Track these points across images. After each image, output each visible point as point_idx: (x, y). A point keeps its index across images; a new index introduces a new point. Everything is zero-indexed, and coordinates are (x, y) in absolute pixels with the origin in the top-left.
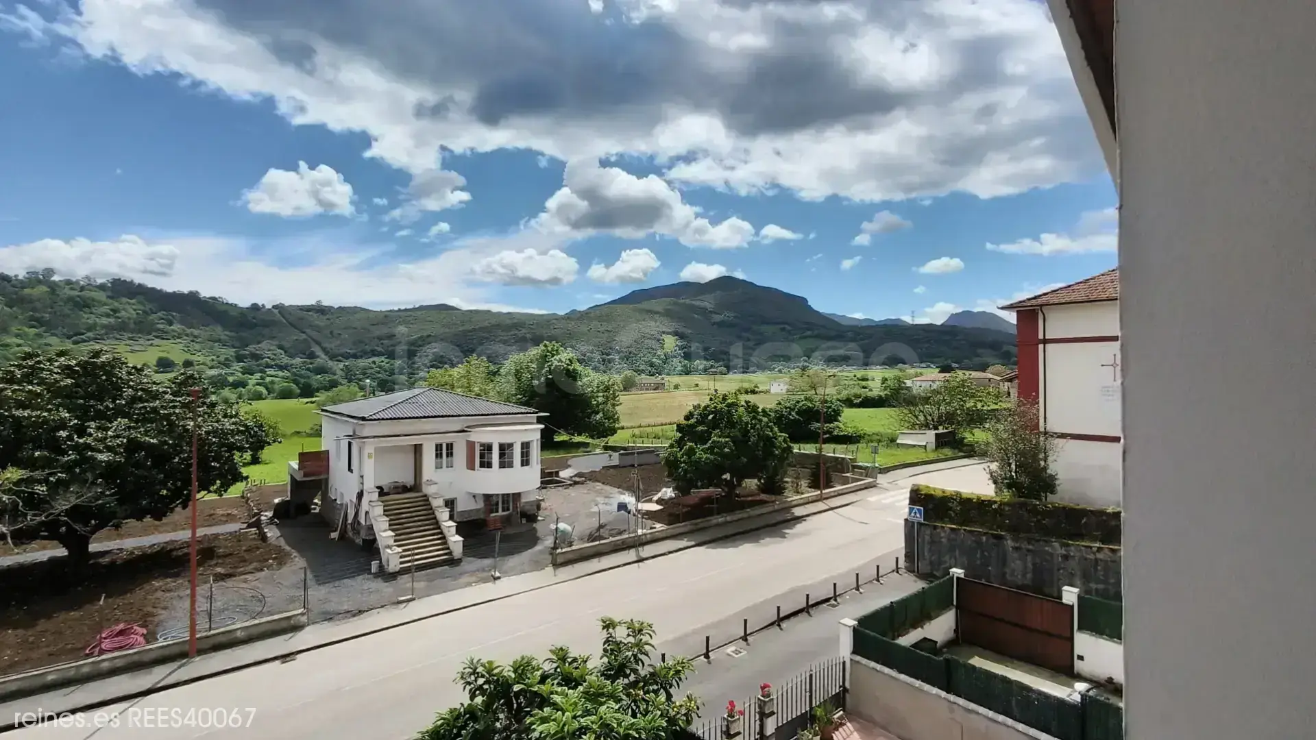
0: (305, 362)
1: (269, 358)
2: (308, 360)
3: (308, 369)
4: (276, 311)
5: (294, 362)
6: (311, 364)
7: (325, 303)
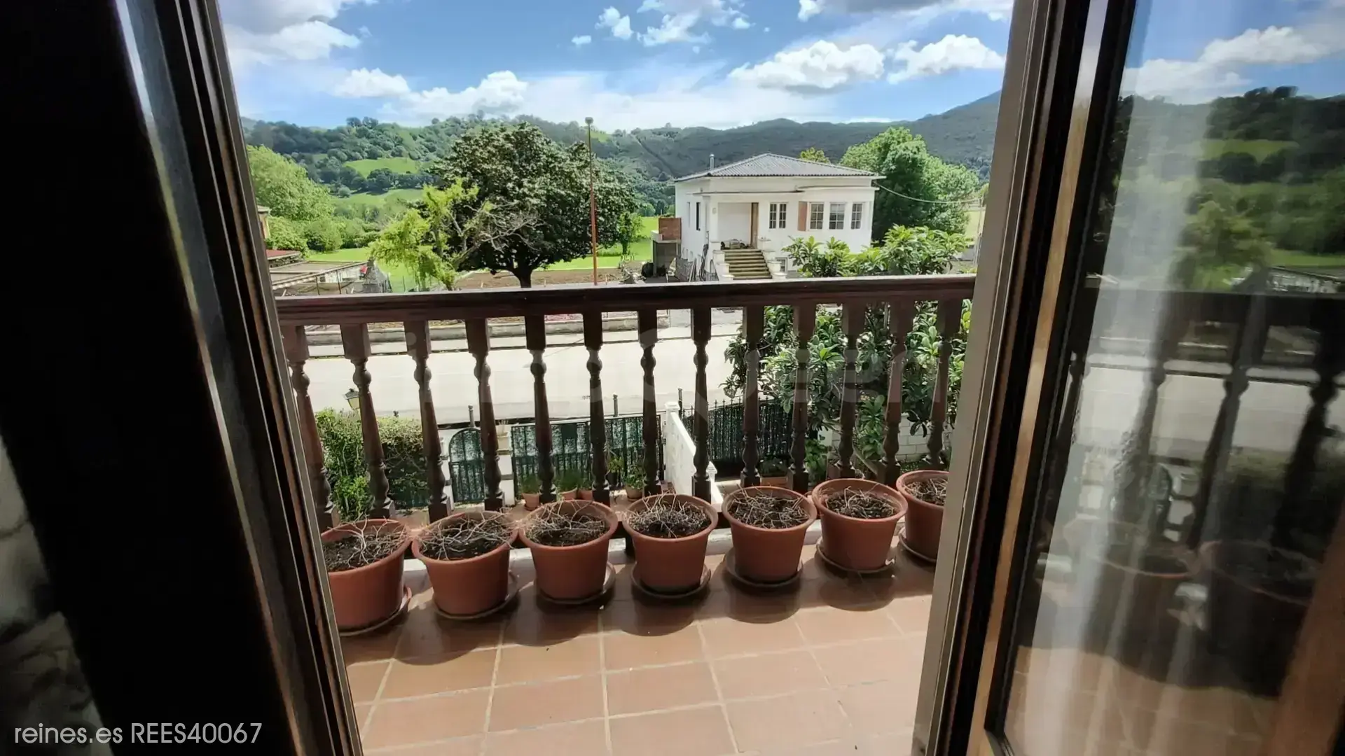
0: (659, 184)
1: (630, 181)
2: (661, 183)
3: (661, 191)
4: (634, 136)
5: (649, 184)
6: (663, 185)
7: (674, 125)
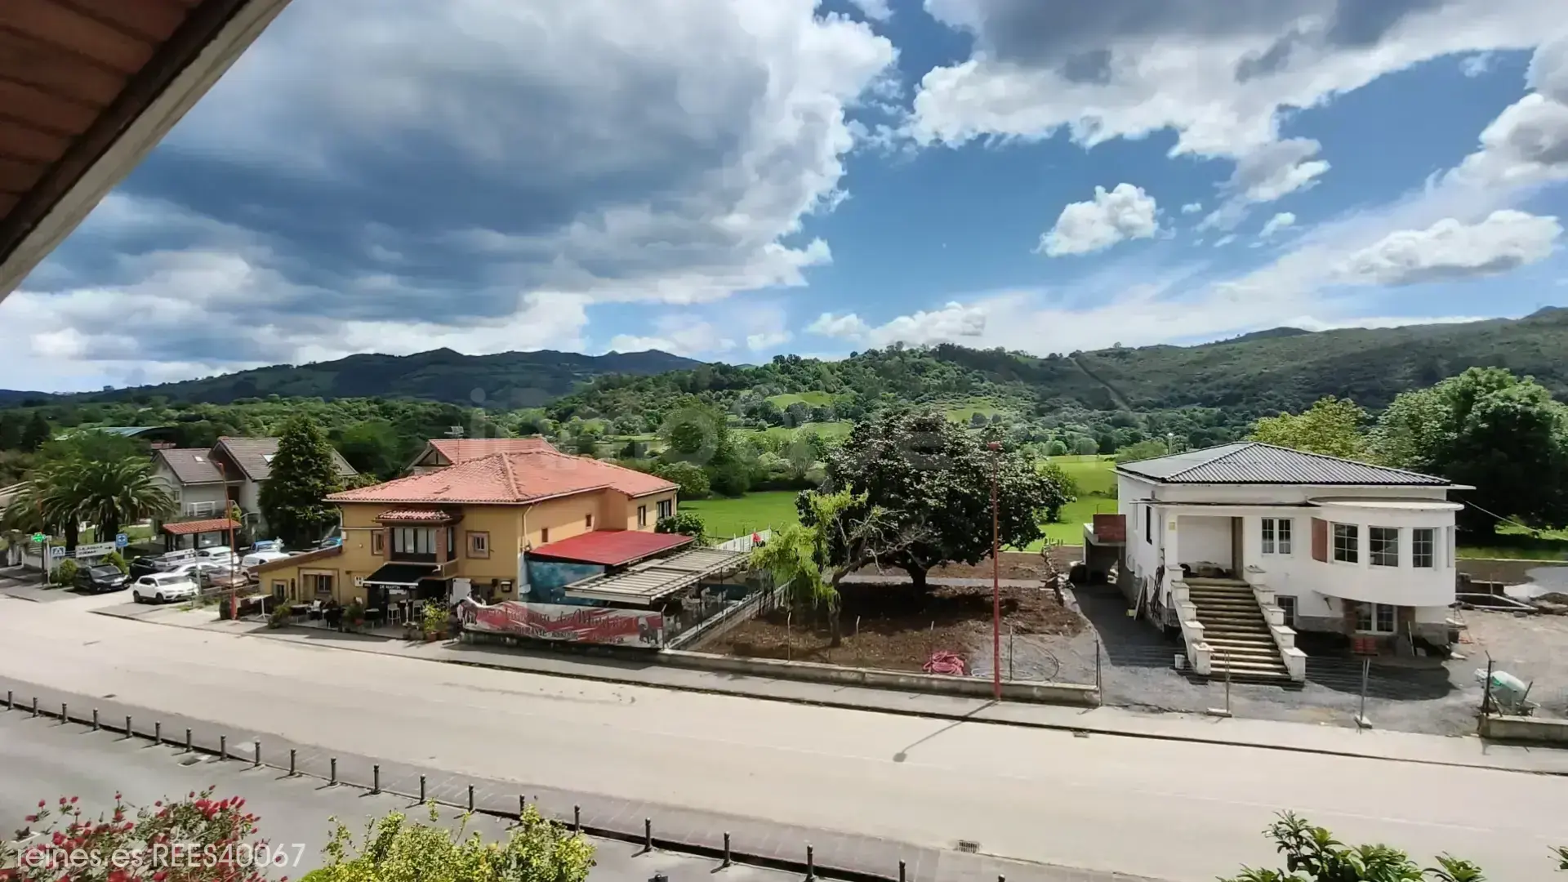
0: (1104, 414)
1: (1067, 411)
2: (1107, 412)
3: (1107, 422)
4: (1073, 359)
5: (1093, 414)
6: (1111, 415)
7: (1125, 345)
